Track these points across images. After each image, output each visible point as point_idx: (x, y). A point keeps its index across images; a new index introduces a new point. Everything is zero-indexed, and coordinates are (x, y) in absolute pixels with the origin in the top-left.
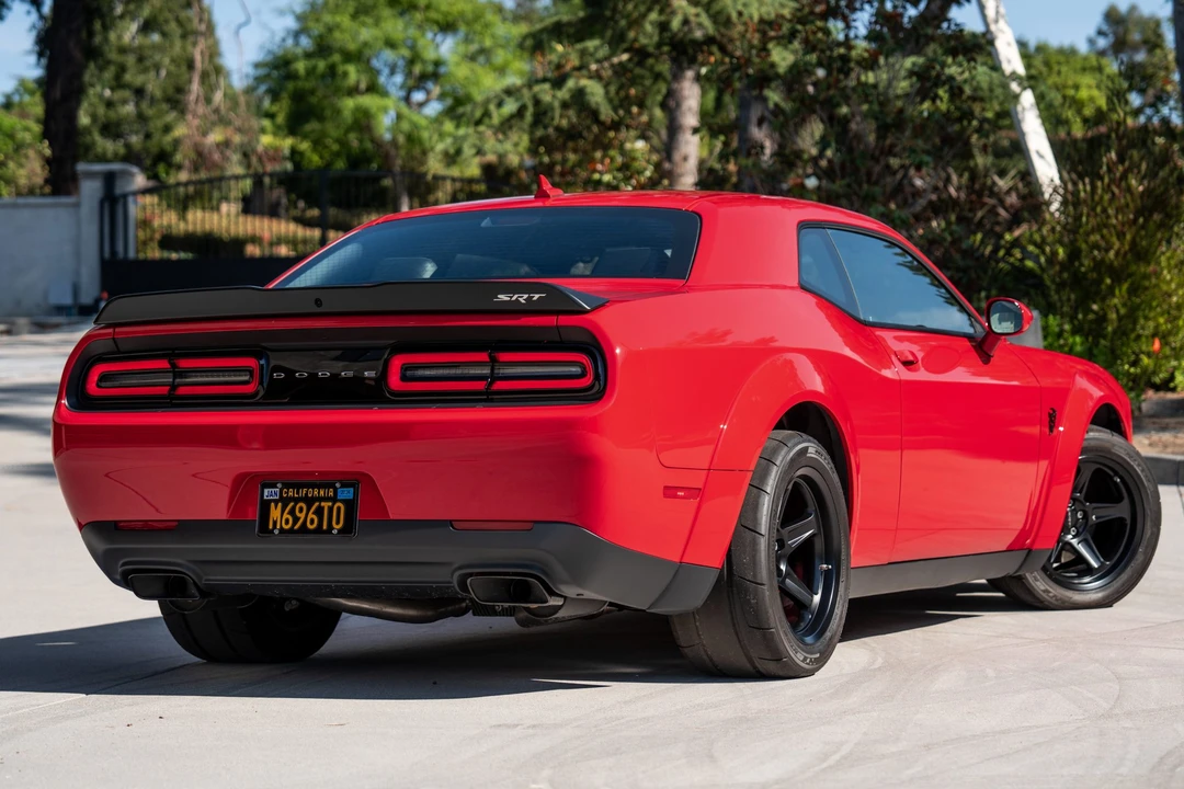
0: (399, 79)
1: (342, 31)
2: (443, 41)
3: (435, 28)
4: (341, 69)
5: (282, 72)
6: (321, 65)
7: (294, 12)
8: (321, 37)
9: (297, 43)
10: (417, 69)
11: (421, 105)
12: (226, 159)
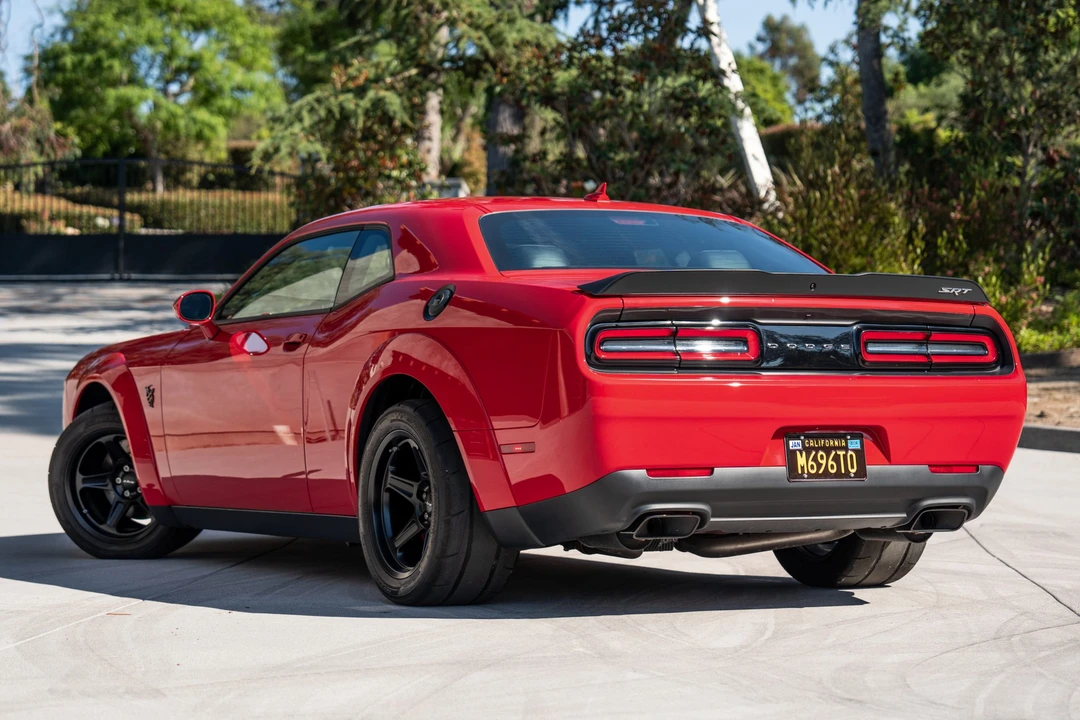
0: (155, 72)
1: (106, 29)
2: (196, 39)
3: (190, 27)
4: (106, 64)
5: (51, 64)
6: (88, 59)
7: (61, 11)
8: (86, 34)
9: (64, 38)
10: (175, 64)
11: (176, 95)
12: (20, 144)
